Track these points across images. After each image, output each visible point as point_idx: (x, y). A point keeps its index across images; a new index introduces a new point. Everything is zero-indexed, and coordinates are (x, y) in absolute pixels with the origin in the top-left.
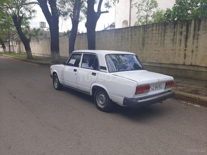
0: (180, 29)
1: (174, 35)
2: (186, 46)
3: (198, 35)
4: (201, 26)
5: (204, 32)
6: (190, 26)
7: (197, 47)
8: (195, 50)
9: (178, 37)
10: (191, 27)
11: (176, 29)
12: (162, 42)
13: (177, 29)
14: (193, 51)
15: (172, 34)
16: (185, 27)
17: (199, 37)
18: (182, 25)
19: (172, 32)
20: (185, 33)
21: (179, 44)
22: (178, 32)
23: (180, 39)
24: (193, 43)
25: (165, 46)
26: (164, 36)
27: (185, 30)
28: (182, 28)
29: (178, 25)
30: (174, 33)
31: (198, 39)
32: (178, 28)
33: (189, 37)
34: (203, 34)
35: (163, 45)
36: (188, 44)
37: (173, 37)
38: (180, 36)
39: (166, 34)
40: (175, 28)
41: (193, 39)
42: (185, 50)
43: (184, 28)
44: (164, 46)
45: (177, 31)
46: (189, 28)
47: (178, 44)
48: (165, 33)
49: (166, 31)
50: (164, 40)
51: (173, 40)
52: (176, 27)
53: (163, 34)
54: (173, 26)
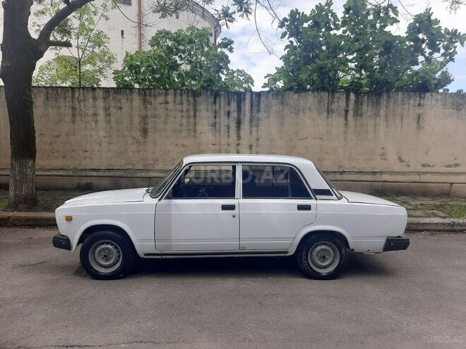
0: (225, 106)
1: (215, 117)
2: (239, 137)
3: (258, 119)
4: (262, 105)
5: (267, 115)
6: (242, 102)
7: (257, 140)
8: (254, 143)
9: (223, 120)
10: (244, 104)
11: (217, 105)
12: (192, 128)
13: (220, 105)
14: (251, 146)
15: (211, 114)
16: (235, 104)
17: (260, 122)
18: (228, 99)
19: (210, 111)
20: (234, 115)
21: (226, 134)
22: (222, 112)
23: (226, 124)
24: (251, 133)
25: (197, 135)
26: (195, 116)
27: (236, 109)
28: (229, 104)
29: (222, 99)
30: (215, 112)
31: (257, 126)
32: (222, 105)
33: (243, 121)
34: (266, 118)
35: (193, 134)
36: (242, 133)
37: (214, 120)
38: (227, 118)
39: (197, 114)
40: (215, 103)
41: (251, 125)
42: (238, 145)
43: (234, 106)
44: (195, 136)
45: (220, 109)
46: (242, 106)
47: (223, 133)
48: (195, 110)
49: (199, 107)
50: (195, 124)
51: (214, 125)
52: (217, 101)
53: (192, 113)
54: (211, 100)
